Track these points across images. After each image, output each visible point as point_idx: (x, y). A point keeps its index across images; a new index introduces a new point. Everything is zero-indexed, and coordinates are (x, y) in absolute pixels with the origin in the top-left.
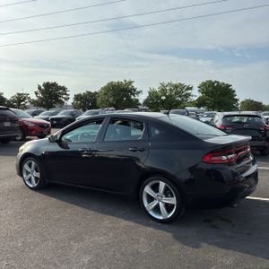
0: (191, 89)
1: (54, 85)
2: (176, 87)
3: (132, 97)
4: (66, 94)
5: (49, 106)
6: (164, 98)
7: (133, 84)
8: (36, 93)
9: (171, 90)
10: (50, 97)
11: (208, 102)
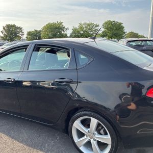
0: (98, 26)
1: (14, 26)
2: (89, 25)
3: (63, 32)
4: (22, 32)
5: (11, 40)
6: (82, 32)
7: (63, 24)
8: (2, 32)
9: (86, 27)
10: (12, 34)
11: (108, 34)
